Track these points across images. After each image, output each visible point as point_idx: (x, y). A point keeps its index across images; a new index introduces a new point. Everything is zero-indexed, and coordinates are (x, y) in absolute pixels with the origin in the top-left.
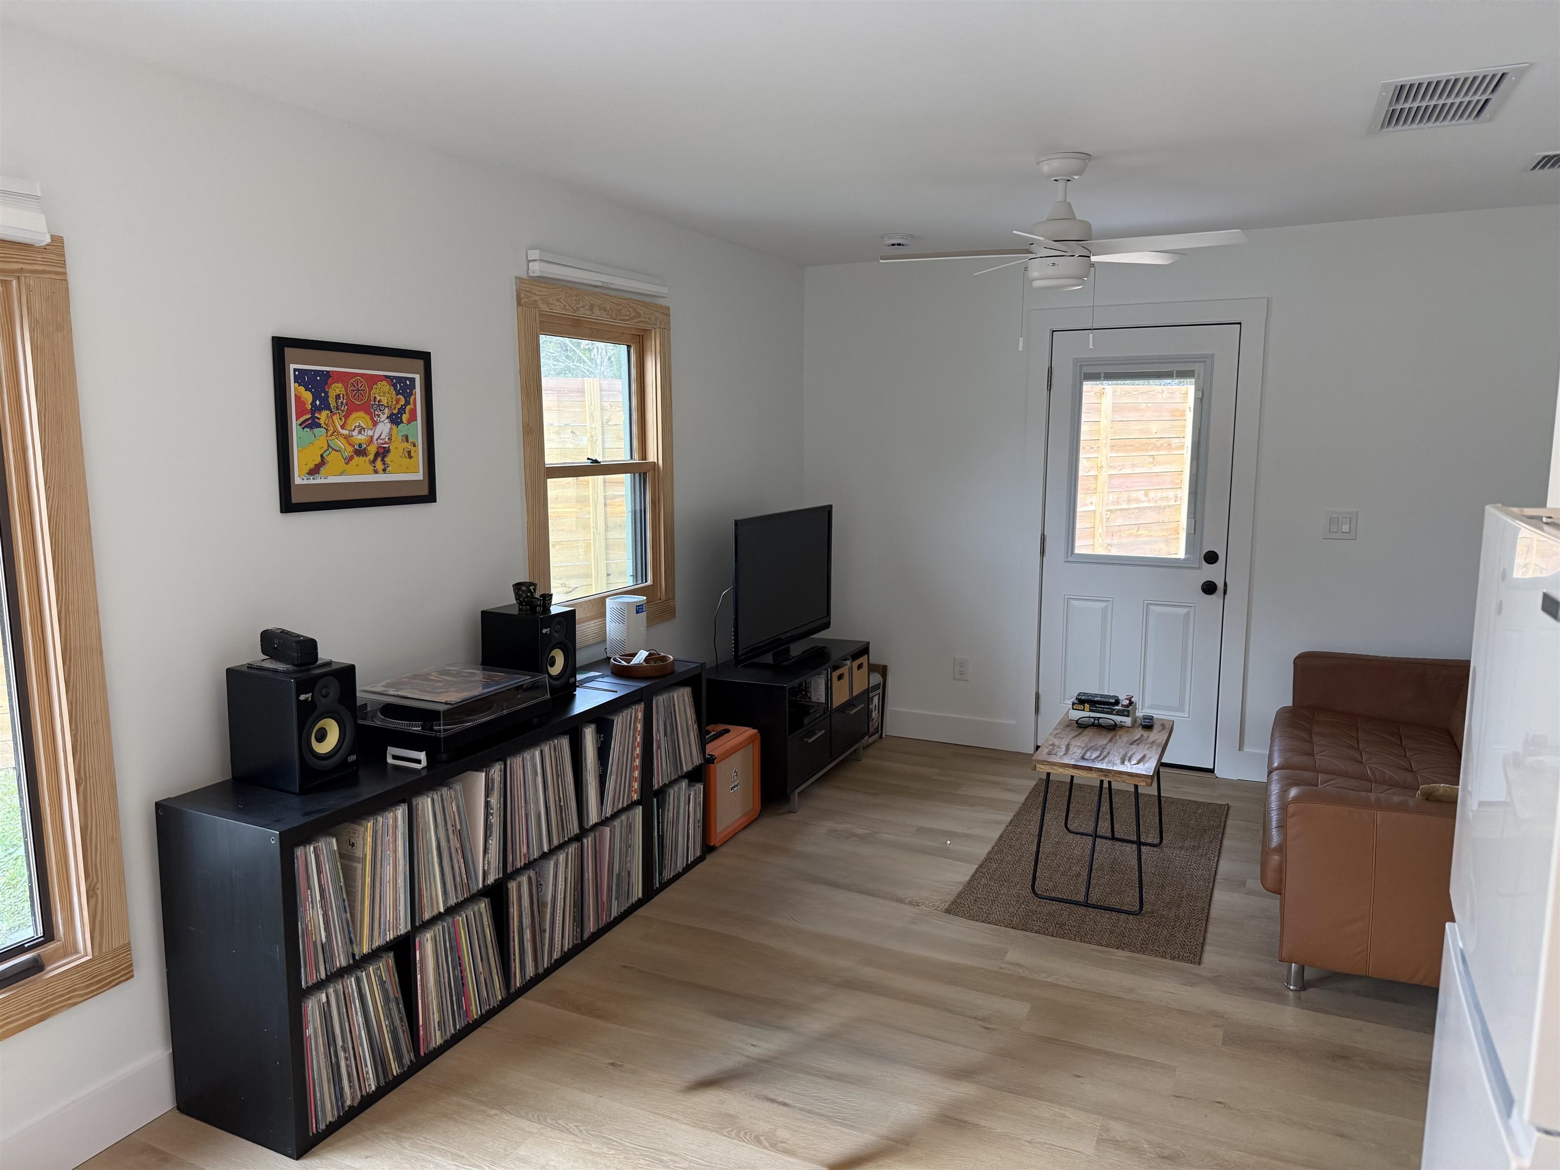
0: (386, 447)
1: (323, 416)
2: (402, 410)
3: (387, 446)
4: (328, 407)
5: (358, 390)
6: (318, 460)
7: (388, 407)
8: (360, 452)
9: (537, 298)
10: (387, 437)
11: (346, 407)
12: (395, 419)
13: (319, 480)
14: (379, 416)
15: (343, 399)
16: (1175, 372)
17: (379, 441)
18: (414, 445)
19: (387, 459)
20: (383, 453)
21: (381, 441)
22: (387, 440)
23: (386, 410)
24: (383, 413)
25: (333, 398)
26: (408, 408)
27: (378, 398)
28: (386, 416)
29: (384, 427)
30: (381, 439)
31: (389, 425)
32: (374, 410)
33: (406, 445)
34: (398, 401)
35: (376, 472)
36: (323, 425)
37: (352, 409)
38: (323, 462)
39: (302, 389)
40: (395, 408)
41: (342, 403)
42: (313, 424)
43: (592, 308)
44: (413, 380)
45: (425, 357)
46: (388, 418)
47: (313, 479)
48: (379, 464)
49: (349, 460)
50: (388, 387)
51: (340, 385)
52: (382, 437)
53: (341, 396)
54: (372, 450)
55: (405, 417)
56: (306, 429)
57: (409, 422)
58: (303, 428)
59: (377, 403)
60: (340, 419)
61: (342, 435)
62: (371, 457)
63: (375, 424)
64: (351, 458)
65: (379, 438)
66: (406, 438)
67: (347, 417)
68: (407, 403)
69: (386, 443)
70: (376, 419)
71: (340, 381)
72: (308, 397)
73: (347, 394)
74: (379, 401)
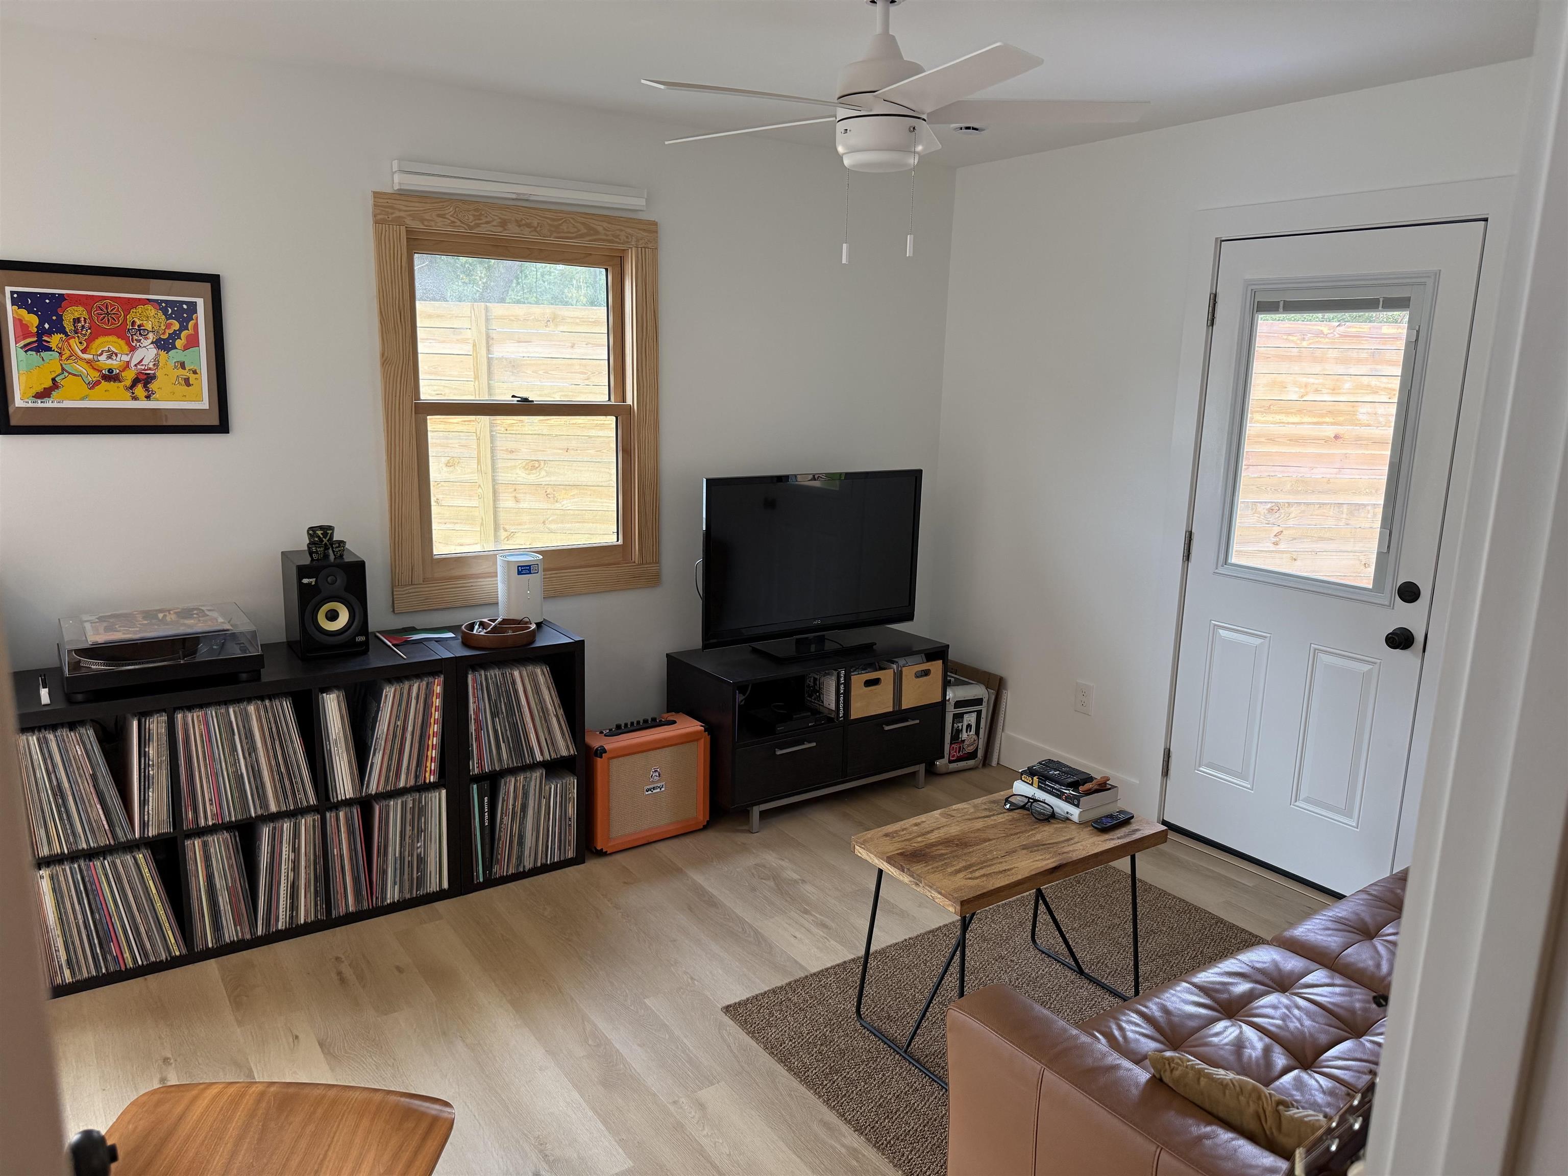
0: (149, 374)
1: (55, 340)
2: (176, 335)
3: (153, 372)
4: (62, 330)
5: (108, 314)
6: (49, 383)
7: (153, 332)
8: (111, 377)
9: (402, 214)
10: (152, 363)
11: (89, 331)
12: (165, 345)
13: (49, 404)
14: (139, 341)
15: (85, 322)
16: (1381, 300)
17: (139, 367)
18: (195, 372)
19: (153, 386)
20: (145, 379)
21: (143, 367)
22: (151, 366)
23: (151, 335)
24: (146, 339)
25: (70, 321)
26: (184, 334)
27: (138, 323)
28: (150, 341)
29: (147, 353)
30: (142, 365)
31: (155, 351)
32: (132, 335)
33: (181, 371)
34: (168, 326)
35: (135, 398)
36: (54, 348)
37: (97, 333)
38: (55, 385)
39: (23, 312)
40: (164, 334)
41: (83, 327)
42: (41, 347)
43: (504, 224)
44: (194, 305)
45: (214, 281)
46: (152, 343)
47: (41, 402)
48: (139, 390)
49: (94, 385)
50: (153, 311)
51: (81, 308)
52: (143, 363)
53: (83, 319)
54: (129, 376)
55: (179, 343)
56: (30, 352)
57: (186, 348)
58: (26, 352)
59: (136, 327)
60: (81, 343)
61: (81, 359)
62: (128, 383)
63: (133, 349)
64: (97, 383)
65: (139, 363)
66: (183, 365)
67: (90, 341)
68: (184, 327)
69: (150, 369)
70: (134, 344)
71: (80, 304)
72: (33, 320)
73: (91, 318)
74: (139, 326)
